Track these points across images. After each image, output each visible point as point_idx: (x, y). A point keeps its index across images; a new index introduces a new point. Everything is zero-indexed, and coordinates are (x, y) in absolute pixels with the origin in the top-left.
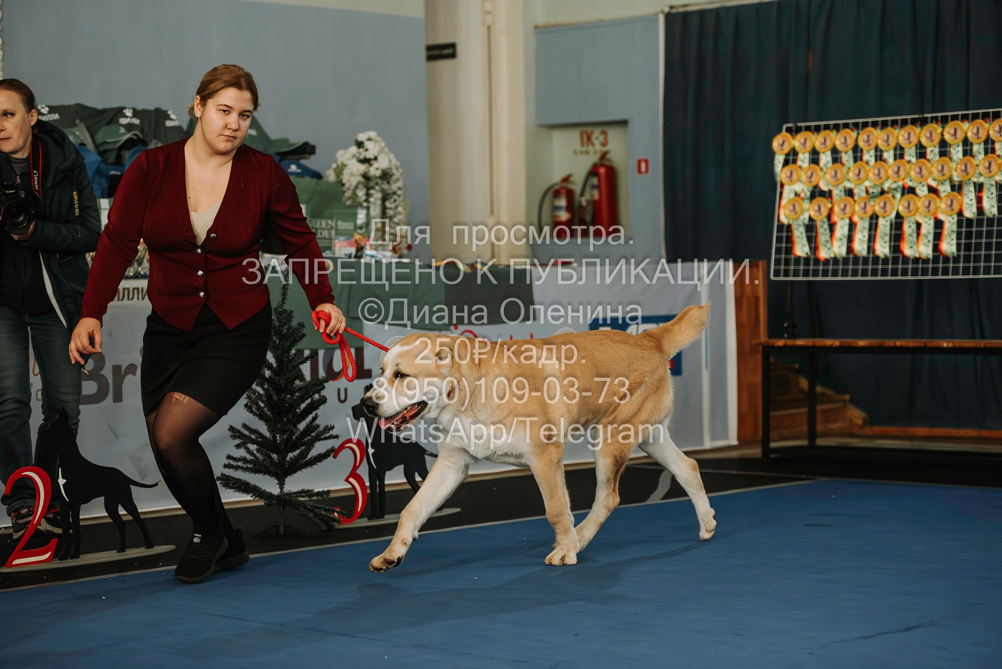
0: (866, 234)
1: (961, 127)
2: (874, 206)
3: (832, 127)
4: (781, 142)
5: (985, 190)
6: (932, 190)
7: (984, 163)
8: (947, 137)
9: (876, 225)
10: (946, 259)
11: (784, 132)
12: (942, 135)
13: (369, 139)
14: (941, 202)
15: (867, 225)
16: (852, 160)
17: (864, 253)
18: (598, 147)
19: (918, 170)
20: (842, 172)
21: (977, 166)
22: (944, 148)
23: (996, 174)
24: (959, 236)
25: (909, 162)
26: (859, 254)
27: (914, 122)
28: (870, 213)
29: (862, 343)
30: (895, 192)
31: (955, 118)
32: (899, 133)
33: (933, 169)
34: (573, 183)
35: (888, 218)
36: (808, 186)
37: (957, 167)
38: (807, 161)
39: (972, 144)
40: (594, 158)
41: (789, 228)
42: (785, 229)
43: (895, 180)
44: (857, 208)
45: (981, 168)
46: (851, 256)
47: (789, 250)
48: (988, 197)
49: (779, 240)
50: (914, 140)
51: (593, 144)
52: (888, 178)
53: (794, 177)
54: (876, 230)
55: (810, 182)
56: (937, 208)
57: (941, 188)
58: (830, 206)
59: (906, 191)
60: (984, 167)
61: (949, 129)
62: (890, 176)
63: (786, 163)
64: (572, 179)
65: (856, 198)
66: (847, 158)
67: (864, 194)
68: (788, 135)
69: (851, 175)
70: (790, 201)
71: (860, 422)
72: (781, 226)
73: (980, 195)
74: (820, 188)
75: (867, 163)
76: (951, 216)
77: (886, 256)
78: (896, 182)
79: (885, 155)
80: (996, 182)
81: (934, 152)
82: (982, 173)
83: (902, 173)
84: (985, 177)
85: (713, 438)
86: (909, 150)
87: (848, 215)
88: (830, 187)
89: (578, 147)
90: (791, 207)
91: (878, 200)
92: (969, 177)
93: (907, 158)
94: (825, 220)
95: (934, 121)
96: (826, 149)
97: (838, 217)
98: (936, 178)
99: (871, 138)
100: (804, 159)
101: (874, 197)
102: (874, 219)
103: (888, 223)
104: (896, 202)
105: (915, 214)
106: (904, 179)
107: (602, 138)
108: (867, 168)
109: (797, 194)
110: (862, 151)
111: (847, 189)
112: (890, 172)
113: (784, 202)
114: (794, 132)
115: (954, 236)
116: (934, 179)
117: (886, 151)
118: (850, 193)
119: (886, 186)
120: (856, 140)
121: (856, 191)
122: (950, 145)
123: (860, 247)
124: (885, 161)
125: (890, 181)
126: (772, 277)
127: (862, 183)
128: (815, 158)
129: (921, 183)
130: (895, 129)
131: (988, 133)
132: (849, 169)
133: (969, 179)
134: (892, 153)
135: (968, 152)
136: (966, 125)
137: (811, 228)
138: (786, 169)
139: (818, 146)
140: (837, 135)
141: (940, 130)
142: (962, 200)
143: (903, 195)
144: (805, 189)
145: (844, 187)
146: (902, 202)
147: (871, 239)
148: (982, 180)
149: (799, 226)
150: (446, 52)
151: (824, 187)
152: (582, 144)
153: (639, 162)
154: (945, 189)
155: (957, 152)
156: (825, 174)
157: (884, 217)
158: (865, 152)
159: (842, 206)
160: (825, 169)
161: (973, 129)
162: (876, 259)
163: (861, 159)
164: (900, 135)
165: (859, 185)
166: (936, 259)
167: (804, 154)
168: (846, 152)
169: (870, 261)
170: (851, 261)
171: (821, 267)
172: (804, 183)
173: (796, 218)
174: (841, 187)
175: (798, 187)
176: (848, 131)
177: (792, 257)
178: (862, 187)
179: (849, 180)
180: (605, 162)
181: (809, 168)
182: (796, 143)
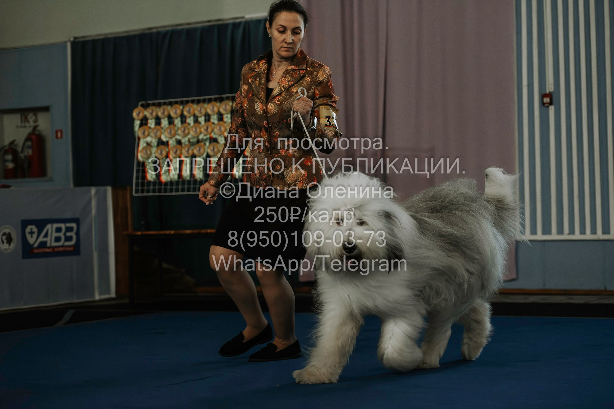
0: (189, 167)
2: (193, 150)
3: (168, 103)
4: (138, 112)
9: (195, 161)
11: (140, 108)
15: (189, 161)
16: (180, 123)
17: (188, 178)
18: (32, 124)
19: (219, 128)
20: (174, 130)
25: (213, 123)
26: (185, 178)
27: (216, 100)
28: (191, 154)
29: (187, 232)
30: (205, 141)
32: (207, 107)
34: (16, 145)
35: (202, 157)
36: (156, 139)
38: (154, 124)
40: (29, 130)
41: (143, 165)
42: (141, 165)
43: (205, 134)
44: (183, 151)
46: (181, 180)
47: (144, 177)
49: (138, 171)
50: (216, 110)
51: (28, 122)
52: (201, 133)
53: (146, 133)
54: (195, 164)
55: (156, 136)
58: (167, 150)
59: (212, 141)
63: (141, 125)
64: (16, 143)
65: (183, 145)
66: (178, 122)
67: (187, 143)
68: (142, 109)
69: (180, 132)
70: (144, 148)
71: (192, 284)
72: (139, 163)
74: (162, 140)
75: (189, 124)
77: (201, 179)
79: (200, 119)
81: (228, 117)
83: (210, 130)
85: (100, 294)
86: (213, 116)
87: (179, 155)
88: (167, 139)
89: (19, 124)
90: (144, 151)
91: (195, 146)
93: (212, 120)
94: (165, 159)
95: (228, 99)
96: (165, 116)
97: (173, 157)
99: (191, 109)
100: (152, 123)
101: (193, 144)
102: (193, 157)
104: (206, 147)
106: (210, 134)
107: (34, 118)
108: (189, 127)
109: (148, 144)
110: (186, 117)
111: (178, 140)
112: (202, 129)
113: (140, 148)
114: (146, 106)
117: (200, 117)
118: (179, 142)
119: (200, 138)
120: (182, 111)
121: (183, 141)
123: (186, 173)
124: (200, 123)
125: (203, 135)
126: (134, 194)
127: (186, 136)
128: (158, 122)
129: (220, 136)
130: (205, 104)
132: (178, 128)
134: (203, 118)
138: (141, 129)
139: (160, 114)
140: (171, 108)
143: (210, 143)
144: (154, 141)
145: (176, 139)
146: (210, 147)
147: (192, 169)
149: (149, 162)
151: (164, 139)
152: (22, 122)
153: (57, 132)
156: (165, 131)
157: (200, 156)
158: (188, 118)
159: (175, 150)
160: (164, 128)
162: (195, 180)
163: (185, 122)
164: (209, 108)
165: (184, 137)
167: (152, 119)
168: (177, 118)
169: (192, 183)
170: (180, 183)
171: (163, 187)
172: (151, 137)
173: (148, 158)
174: (174, 139)
175: (149, 139)
176: (177, 106)
177: (146, 181)
178: (187, 139)
179: (178, 135)
180: (37, 133)
181: (155, 128)
182: (147, 114)
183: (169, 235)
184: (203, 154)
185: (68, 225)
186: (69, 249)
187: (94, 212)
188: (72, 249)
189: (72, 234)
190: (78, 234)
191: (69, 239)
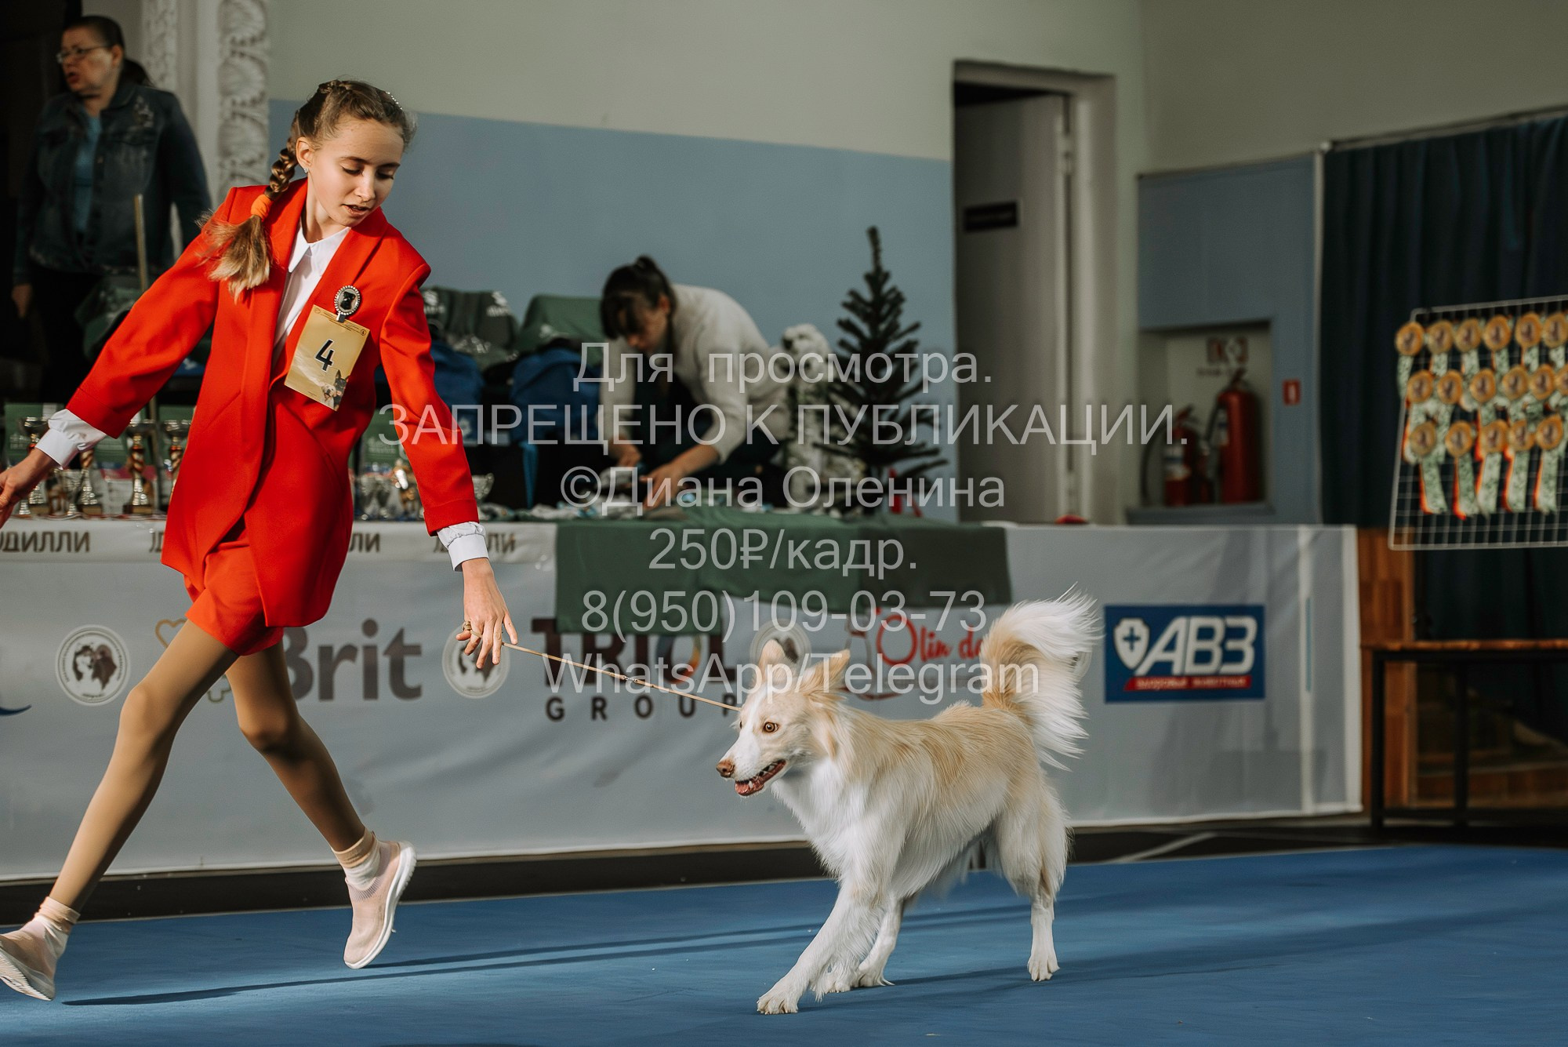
0: (1524, 475)
2: (1535, 432)
3: (1479, 313)
4: (1407, 336)
9: (1539, 463)
11: (1414, 325)
13: (801, 337)
15: (1524, 462)
16: (1505, 364)
17: (1520, 507)
18: (1234, 365)
20: (1491, 381)
26: (1513, 508)
28: (1529, 444)
34: (1195, 420)
35: (1555, 453)
36: (1447, 405)
38: (1444, 366)
40: (1222, 382)
41: (1417, 470)
42: (1411, 471)
43: (1563, 393)
44: (1512, 437)
46: (1502, 512)
47: (1417, 503)
49: (1403, 488)
51: (1226, 360)
52: (1554, 391)
53: (1425, 390)
54: (1537, 470)
55: (1449, 399)
58: (1473, 434)
62: (1558, 388)
63: (1415, 369)
64: (1193, 413)
65: (1512, 421)
66: (1500, 360)
67: (1521, 416)
68: (1418, 327)
69: (1505, 386)
70: (1419, 429)
72: (1405, 465)
74: (1462, 408)
75: (1528, 367)
77: (1551, 511)
79: (1553, 354)
85: (1319, 798)
87: (1499, 448)
88: (1476, 405)
89: (1204, 364)
90: (1419, 437)
91: (1541, 425)
94: (1468, 456)
96: (1471, 347)
97: (1486, 451)
99: (1533, 329)
100: (1439, 363)
101: (1535, 419)
102: (1535, 453)
103: (1555, 461)
107: (1238, 349)
108: (1527, 375)
109: (1429, 418)
110: (1520, 349)
111: (1500, 409)
112: (1559, 381)
113: (1410, 429)
114: (1426, 321)
117: (1554, 349)
118: (1502, 414)
119: (1552, 403)
120: (1513, 333)
121: (1512, 411)
123: (1515, 497)
124: (1552, 364)
125: (1560, 395)
126: (1392, 545)
127: (1519, 399)
128: (1455, 360)
132: (1502, 376)
137: (1447, 470)
138: (1413, 378)
139: (1459, 341)
140: (1485, 326)
144: (1443, 409)
145: (1495, 406)
147: (1531, 484)
149: (1430, 465)
150: (1005, 216)
151: (1467, 405)
152: (1210, 359)
156: (1469, 384)
157: (1549, 450)
158: (1524, 350)
159: (1491, 434)
160: (1469, 377)
162: (1537, 514)
163: (1519, 361)
165: (1515, 401)
167: (1439, 354)
168: (1499, 352)
169: (1529, 518)
170: (1502, 520)
171: (1460, 529)
172: (1439, 400)
173: (1427, 455)
174: (1490, 405)
175: (1431, 406)
176: (1501, 318)
177: (1421, 514)
178: (1520, 405)
179: (1502, 395)
180: (1240, 387)
181: (1447, 377)
182: (1430, 340)
183: (1466, 651)
184: (1557, 447)
185: (1233, 622)
186: (1233, 682)
187: (1305, 590)
188: (1241, 682)
189: (1246, 646)
190: (1258, 645)
191: (1235, 657)
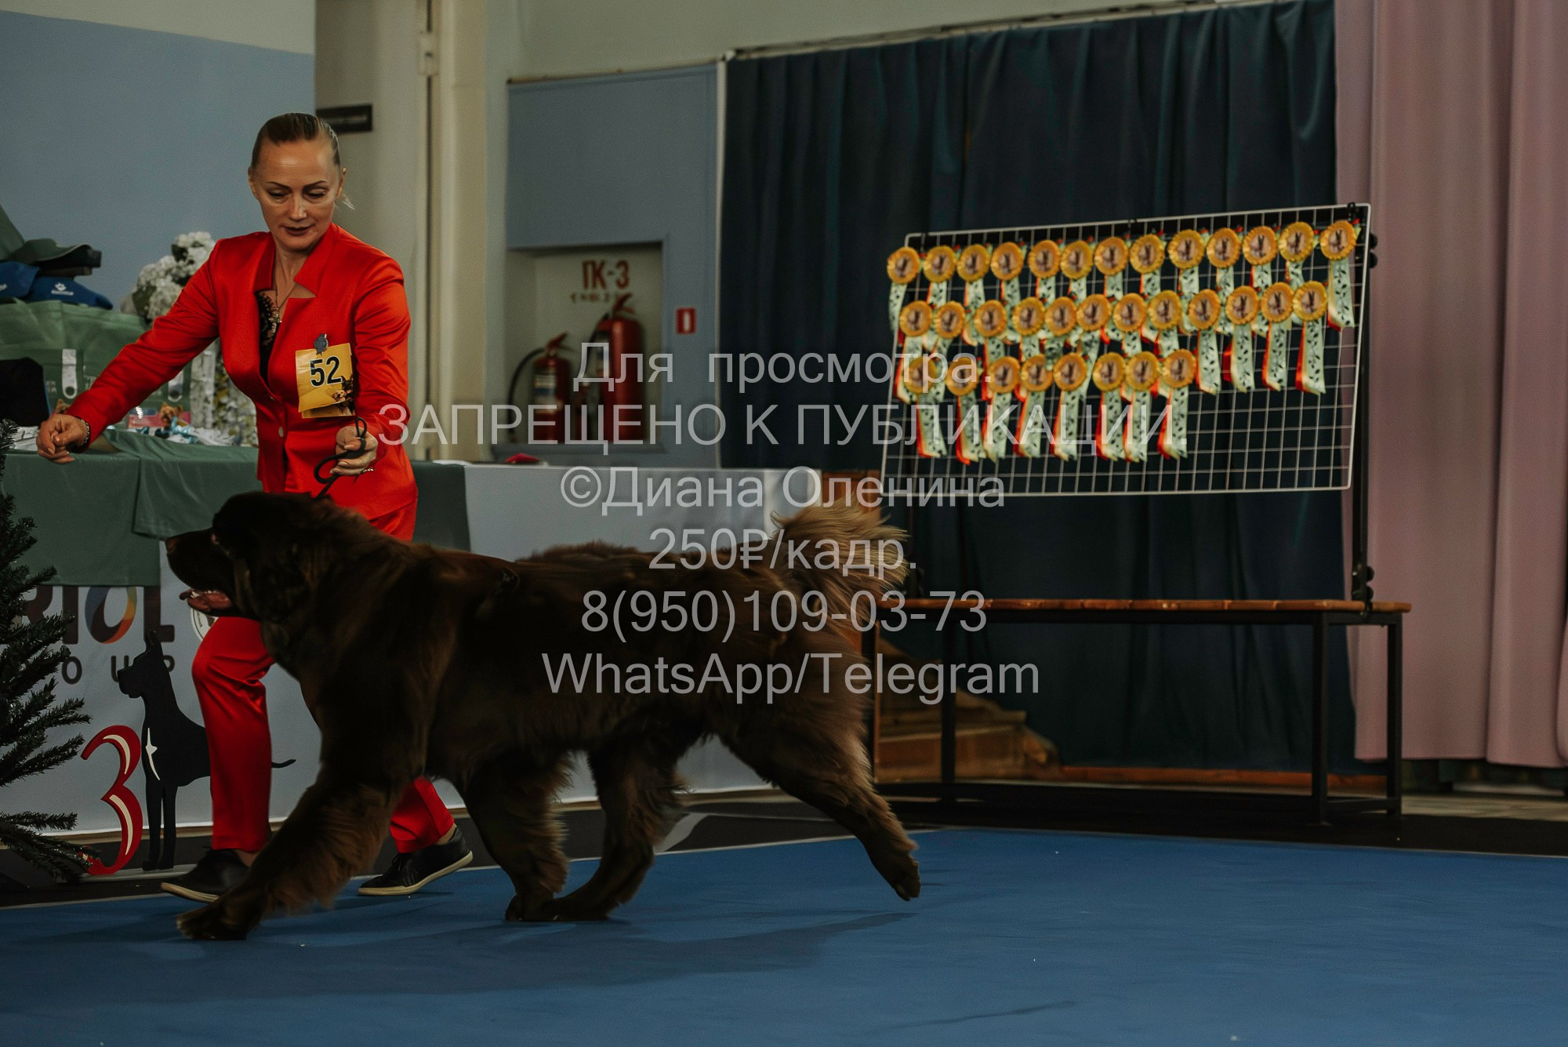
0: (1040, 417)
1: (1197, 241)
2: (1053, 371)
3: (985, 238)
4: (901, 263)
5: (1235, 346)
6: (1148, 346)
7: (1234, 301)
8: (1174, 256)
9: (1057, 404)
10: (1170, 462)
11: (906, 248)
12: (1167, 254)
13: (196, 245)
14: (1163, 366)
15: (1040, 403)
16: (1017, 295)
17: (1036, 452)
18: (613, 288)
19: (1125, 311)
20: (1001, 315)
21: (1222, 305)
22: (1169, 276)
23: (1252, 319)
24: (1191, 425)
25: (1112, 298)
26: (1027, 454)
27: (1121, 231)
28: (1045, 386)
29: (1028, 603)
30: (1088, 349)
31: (1187, 225)
32: (1095, 251)
33: (1152, 312)
34: (572, 349)
35: (1076, 393)
36: (945, 338)
37: (1189, 308)
38: (944, 294)
39: (1214, 270)
40: (604, 308)
42: (905, 410)
43: (1087, 329)
44: (1025, 375)
45: (1229, 308)
46: (1014, 457)
47: (912, 447)
48: (1240, 358)
50: (1120, 261)
51: (604, 285)
52: (1076, 325)
53: (922, 322)
54: (1056, 413)
55: (949, 331)
56: (1157, 377)
57: (1164, 343)
58: (979, 368)
59: (1106, 346)
60: (1234, 307)
61: (1177, 244)
62: (1079, 322)
63: (909, 298)
64: (566, 342)
65: (1023, 359)
66: (1010, 290)
67: (1036, 352)
68: (913, 251)
69: (1016, 319)
70: (914, 363)
71: (1042, 758)
72: (899, 403)
73: (1227, 354)
74: (964, 342)
75: (1043, 299)
76: (1179, 389)
77: (1071, 457)
78: (1089, 332)
79: (1073, 287)
80: (1253, 333)
81: (1153, 281)
82: (1230, 317)
83: (1100, 317)
84: (1236, 325)
86: (1112, 279)
87: (1011, 387)
88: (982, 340)
89: (579, 289)
90: (916, 374)
91: (1059, 362)
92: (1209, 324)
93: (1109, 292)
94: (972, 395)
95: (1154, 231)
96: (976, 276)
97: (993, 391)
98: (1156, 325)
99: (1050, 257)
100: (938, 292)
101: (1053, 356)
102: (1052, 395)
103: (1076, 401)
104: (1090, 366)
105: (1120, 386)
106: (1102, 328)
107: (619, 273)
108: (1043, 309)
109: (926, 353)
110: (1034, 279)
111: (1009, 344)
112: (1080, 314)
113: (904, 364)
114: (923, 246)
115: (1183, 423)
116: (1152, 328)
117: (1075, 280)
118: (1014, 350)
119: (1073, 340)
120: (1026, 262)
121: (1023, 347)
122: (1179, 270)
123: (1029, 442)
124: (1073, 297)
125: (1080, 331)
127: (1034, 333)
128: (957, 290)
129: (1130, 333)
130: (1089, 243)
131: (1241, 250)
132: (1013, 309)
133: (1210, 328)
134: (1083, 282)
135: (1208, 281)
136: (1205, 238)
137: (948, 410)
138: (907, 310)
139: (962, 271)
140: (993, 251)
141: (1162, 245)
142: (1197, 363)
143: (1100, 353)
144: (940, 344)
145: (1005, 341)
146: (1100, 366)
148: (1230, 329)
149: (928, 404)
151: (971, 338)
152: (586, 285)
153: (680, 313)
154: (1169, 344)
155: (1190, 284)
156: (973, 317)
157: (1069, 392)
158: (1039, 280)
159: (1001, 372)
160: (972, 308)
161: (1217, 243)
162: (1056, 460)
163: (1034, 294)
164: (1097, 253)
165: (1028, 336)
166: (1153, 462)
167: (938, 283)
168: (1008, 281)
169: (1046, 465)
170: (1014, 465)
171: (963, 477)
172: (937, 333)
173: (925, 393)
174: (998, 340)
175: (927, 340)
176: (1011, 245)
177: (918, 459)
178: (1034, 340)
179: (1012, 329)
180: (623, 313)
181: (947, 308)
182: (926, 266)
184: (1078, 387)
